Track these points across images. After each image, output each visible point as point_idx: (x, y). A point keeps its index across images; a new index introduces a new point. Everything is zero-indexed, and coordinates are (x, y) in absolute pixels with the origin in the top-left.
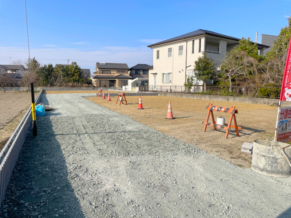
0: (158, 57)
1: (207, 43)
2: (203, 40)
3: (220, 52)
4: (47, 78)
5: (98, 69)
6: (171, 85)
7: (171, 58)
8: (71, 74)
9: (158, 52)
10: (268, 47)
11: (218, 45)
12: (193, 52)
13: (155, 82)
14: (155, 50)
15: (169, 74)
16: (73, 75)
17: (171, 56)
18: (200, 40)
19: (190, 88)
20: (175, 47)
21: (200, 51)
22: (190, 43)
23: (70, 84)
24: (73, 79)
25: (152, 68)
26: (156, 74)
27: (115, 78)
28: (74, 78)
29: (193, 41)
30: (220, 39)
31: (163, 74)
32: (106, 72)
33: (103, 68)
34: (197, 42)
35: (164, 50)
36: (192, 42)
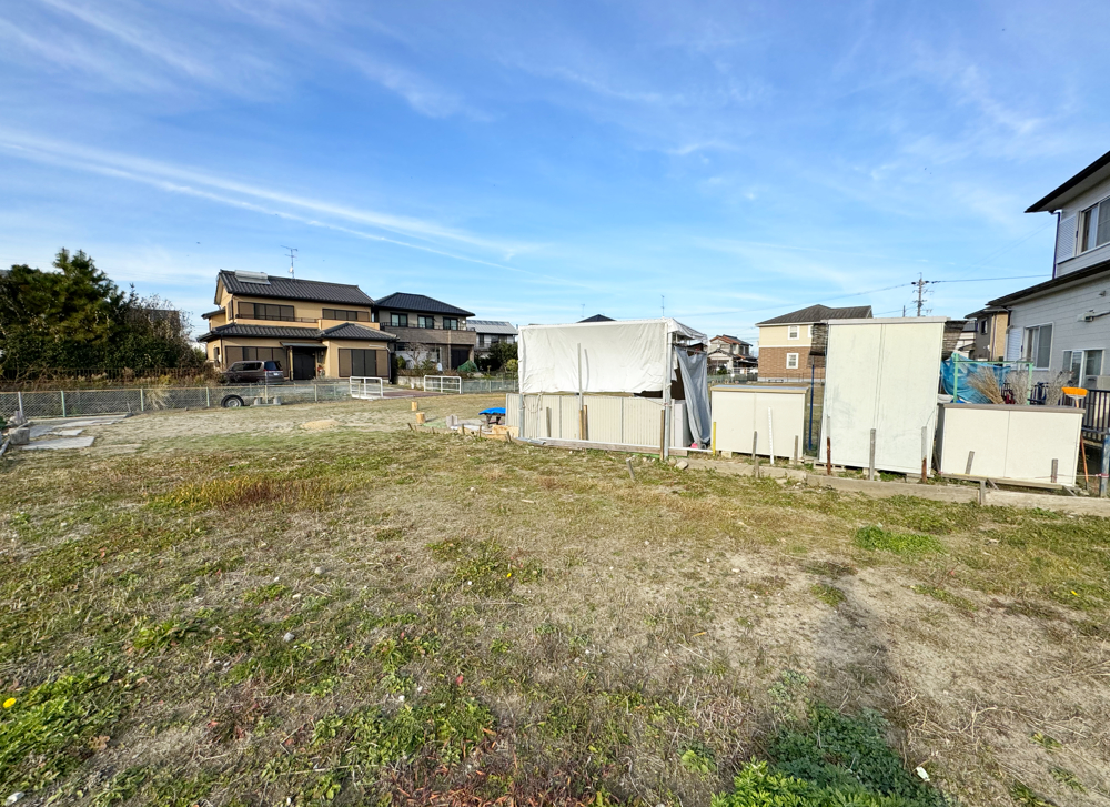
27: (320, 339)
32: (272, 311)
33: (258, 294)
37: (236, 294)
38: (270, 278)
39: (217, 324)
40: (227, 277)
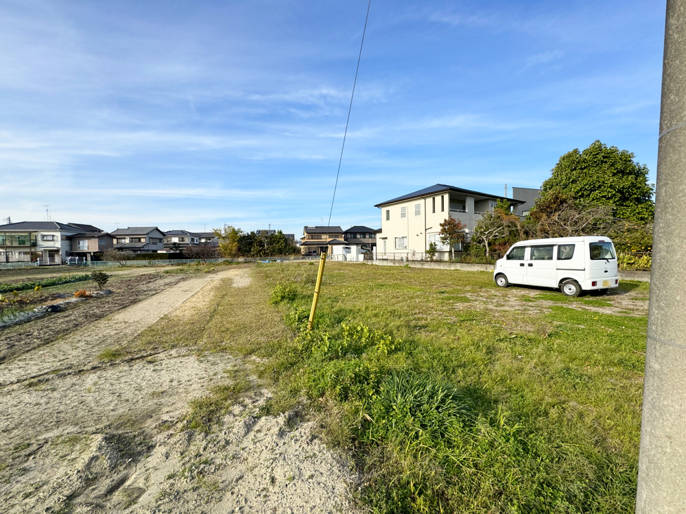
0: (388, 218)
1: (451, 200)
2: (446, 197)
3: (467, 211)
5: (306, 234)
6: (406, 251)
7: (405, 219)
9: (388, 212)
10: (523, 203)
11: (464, 202)
12: (434, 212)
13: (385, 249)
14: (384, 210)
15: (403, 238)
17: (405, 216)
18: (443, 197)
19: (433, 255)
20: (410, 206)
21: (443, 210)
22: (430, 200)
25: (380, 231)
26: (386, 238)
27: (327, 244)
29: (434, 198)
30: (466, 196)
31: (396, 238)
32: (316, 237)
33: (313, 232)
34: (438, 199)
35: (395, 210)
36: (431, 199)
37: (308, 233)
38: (316, 227)
39: (303, 241)
40: (306, 227)
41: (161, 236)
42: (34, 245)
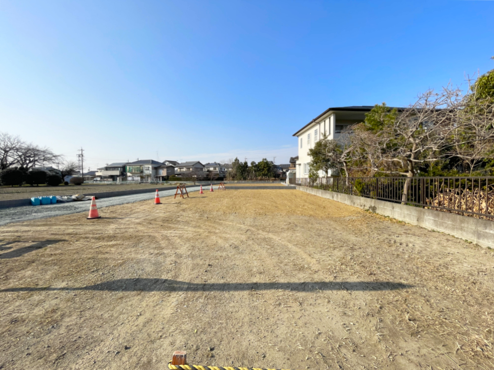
0: (301, 147)
2: (332, 118)
4: (242, 173)
8: (261, 169)
9: (301, 139)
13: (300, 174)
16: (263, 170)
18: (330, 120)
20: (312, 132)
23: (259, 178)
24: (263, 174)
25: (298, 158)
26: (301, 164)
28: (263, 172)
29: (325, 122)
31: (305, 164)
34: (327, 122)
35: (305, 138)
36: (323, 124)
41: (202, 167)
42: (142, 172)
